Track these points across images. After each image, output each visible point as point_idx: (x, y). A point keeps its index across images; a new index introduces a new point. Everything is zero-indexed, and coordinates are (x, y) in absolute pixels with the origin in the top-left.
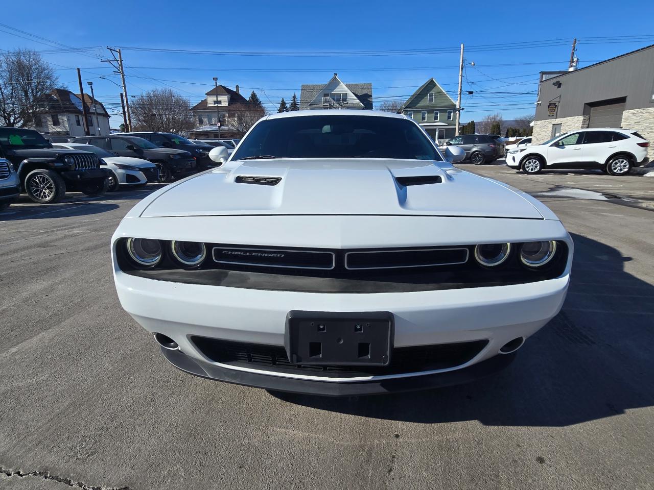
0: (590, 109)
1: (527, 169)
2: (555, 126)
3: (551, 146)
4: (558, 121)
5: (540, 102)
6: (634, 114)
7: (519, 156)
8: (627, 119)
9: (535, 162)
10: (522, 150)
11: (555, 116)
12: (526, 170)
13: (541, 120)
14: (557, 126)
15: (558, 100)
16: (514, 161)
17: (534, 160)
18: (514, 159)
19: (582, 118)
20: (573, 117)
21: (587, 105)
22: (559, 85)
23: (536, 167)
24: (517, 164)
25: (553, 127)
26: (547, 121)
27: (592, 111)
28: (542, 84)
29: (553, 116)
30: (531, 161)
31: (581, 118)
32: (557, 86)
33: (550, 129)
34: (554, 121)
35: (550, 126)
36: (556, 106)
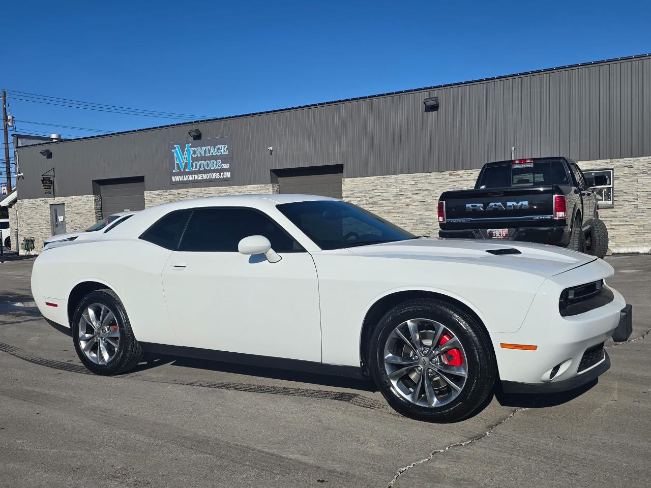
0: (99, 188)
2: (54, 207)
4: (58, 200)
5: (22, 174)
6: (156, 195)
11: (52, 194)
13: (29, 199)
14: (58, 208)
15: (51, 173)
19: (94, 198)
20: (80, 197)
21: (96, 183)
22: (49, 155)
25: (50, 207)
26: (39, 199)
27: (102, 190)
28: (18, 149)
29: (50, 193)
31: (92, 198)
32: (46, 156)
33: (47, 211)
34: (51, 200)
35: (46, 207)
36: (52, 182)
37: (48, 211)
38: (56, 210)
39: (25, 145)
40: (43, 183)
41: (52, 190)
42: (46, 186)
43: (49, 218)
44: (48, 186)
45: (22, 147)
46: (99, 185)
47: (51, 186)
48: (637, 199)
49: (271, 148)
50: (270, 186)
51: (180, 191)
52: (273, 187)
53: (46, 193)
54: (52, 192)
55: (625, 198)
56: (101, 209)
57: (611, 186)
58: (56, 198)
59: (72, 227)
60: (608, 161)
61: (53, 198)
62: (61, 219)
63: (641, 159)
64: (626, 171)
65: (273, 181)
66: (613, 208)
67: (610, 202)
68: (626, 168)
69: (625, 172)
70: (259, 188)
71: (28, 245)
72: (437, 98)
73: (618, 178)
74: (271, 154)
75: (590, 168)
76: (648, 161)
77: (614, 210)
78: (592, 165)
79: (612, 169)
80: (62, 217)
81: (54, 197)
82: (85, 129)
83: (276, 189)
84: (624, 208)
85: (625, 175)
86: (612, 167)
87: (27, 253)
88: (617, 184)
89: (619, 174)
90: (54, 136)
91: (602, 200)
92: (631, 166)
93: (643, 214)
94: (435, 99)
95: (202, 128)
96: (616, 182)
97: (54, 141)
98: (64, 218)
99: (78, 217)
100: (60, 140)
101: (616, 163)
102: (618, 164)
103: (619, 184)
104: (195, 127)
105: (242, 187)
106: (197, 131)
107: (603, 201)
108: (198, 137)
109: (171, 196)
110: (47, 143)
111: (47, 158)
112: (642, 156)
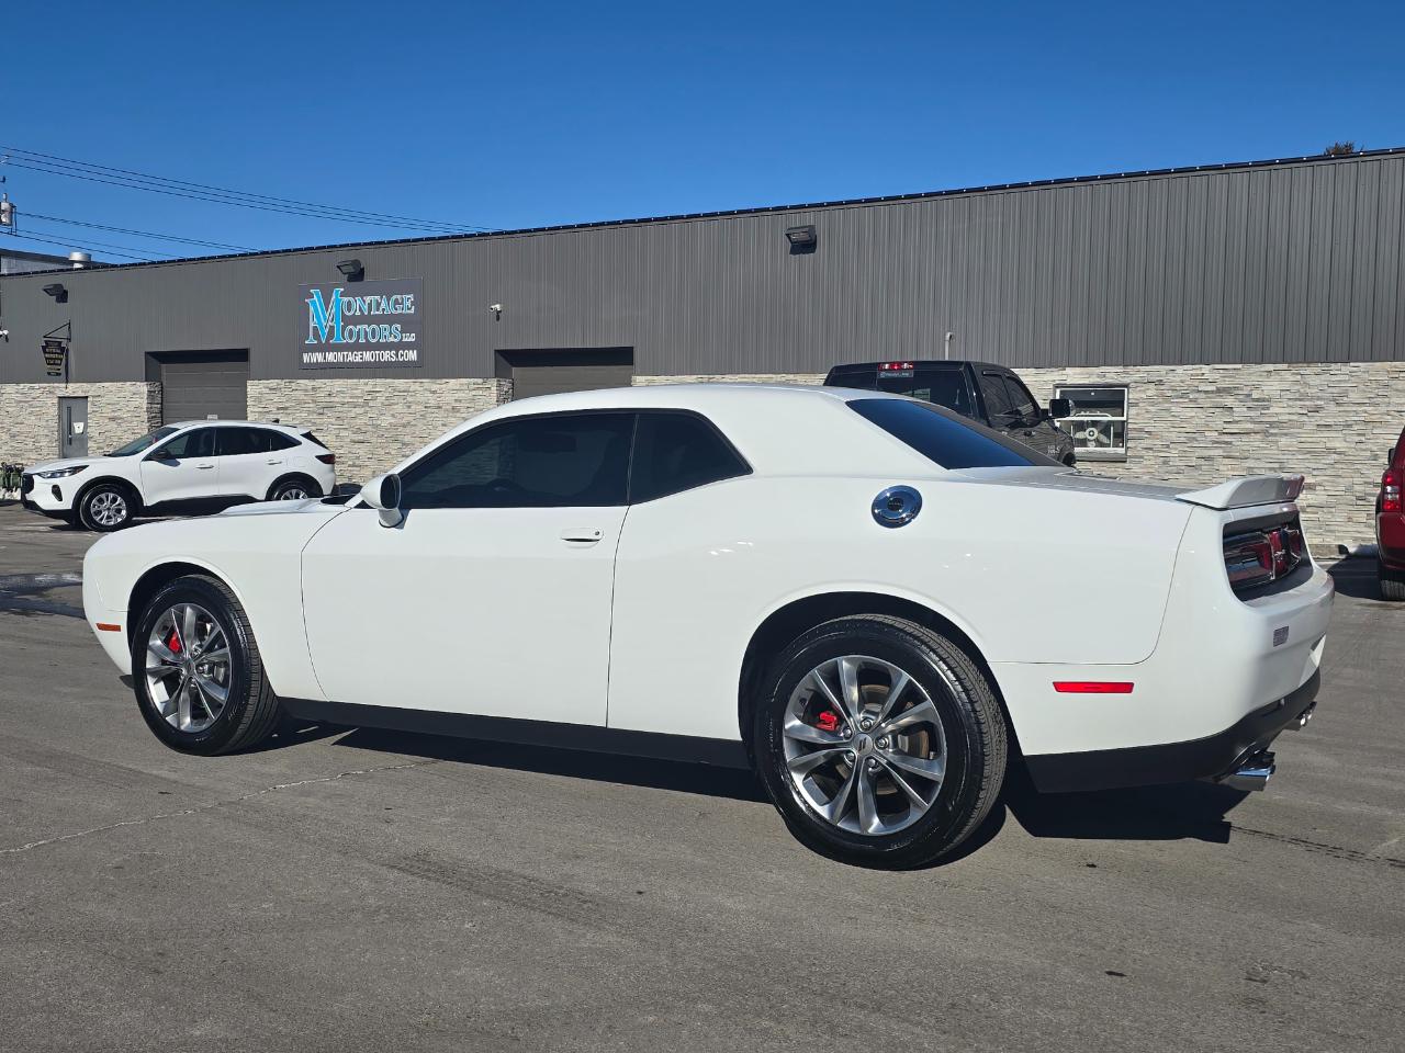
0: (160, 369)
1: (98, 519)
2: (66, 403)
3: (148, 458)
4: (74, 389)
5: (6, 332)
7: (71, 486)
8: (258, 400)
9: (114, 500)
10: (75, 470)
11: (63, 376)
12: (95, 522)
13: (18, 383)
14: (75, 405)
15: (64, 333)
16: (60, 498)
17: (111, 496)
18: (57, 491)
19: (147, 389)
20: (119, 384)
21: (155, 362)
22: (62, 296)
23: (119, 511)
24: (67, 504)
25: (59, 403)
26: (37, 386)
27: (165, 375)
29: (58, 374)
30: (103, 496)
31: (143, 388)
32: (55, 297)
33: (51, 409)
34: (64, 389)
35: (49, 402)
36: (63, 351)
37: (54, 411)
38: (69, 409)
39: (14, 271)
40: (45, 352)
41: (62, 367)
42: (52, 359)
43: (54, 424)
44: (56, 359)
45: (9, 275)
46: (159, 364)
47: (61, 360)
48: (1168, 446)
49: (498, 307)
50: (493, 383)
51: (318, 383)
52: (499, 385)
53: (49, 374)
54: (63, 371)
55: (1147, 443)
56: (161, 412)
57: (1124, 418)
58: (70, 385)
59: (101, 445)
60: (1120, 369)
61: (64, 385)
62: (78, 427)
63: (1180, 369)
64: (1152, 391)
65: (499, 374)
66: (1125, 462)
67: (1121, 451)
68: (1152, 386)
69: (1149, 393)
70: (473, 387)
71: (9, 479)
72: (812, 228)
73: (1136, 405)
74: (498, 319)
75: (1086, 382)
76: (1192, 375)
77: (1127, 465)
78: (1091, 375)
79: (1126, 386)
80: (81, 425)
81: (67, 382)
82: (191, 242)
83: (505, 389)
84: (1145, 462)
85: (1149, 398)
86: (1126, 381)
87: (7, 495)
88: (1133, 416)
89: (1137, 396)
90: (76, 256)
91: (1108, 446)
92: (1160, 382)
93: (1177, 476)
94: (807, 229)
95: (366, 258)
96: (1133, 411)
97: (77, 266)
98: (86, 427)
99: (113, 425)
100: (89, 265)
101: (1135, 374)
102: (1136, 377)
103: (1138, 414)
104: (352, 255)
105: (439, 381)
106: (356, 263)
107: (1111, 449)
108: (357, 275)
109: (300, 392)
110: (62, 270)
111: (58, 301)
112: (1181, 363)
